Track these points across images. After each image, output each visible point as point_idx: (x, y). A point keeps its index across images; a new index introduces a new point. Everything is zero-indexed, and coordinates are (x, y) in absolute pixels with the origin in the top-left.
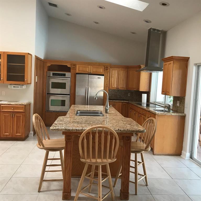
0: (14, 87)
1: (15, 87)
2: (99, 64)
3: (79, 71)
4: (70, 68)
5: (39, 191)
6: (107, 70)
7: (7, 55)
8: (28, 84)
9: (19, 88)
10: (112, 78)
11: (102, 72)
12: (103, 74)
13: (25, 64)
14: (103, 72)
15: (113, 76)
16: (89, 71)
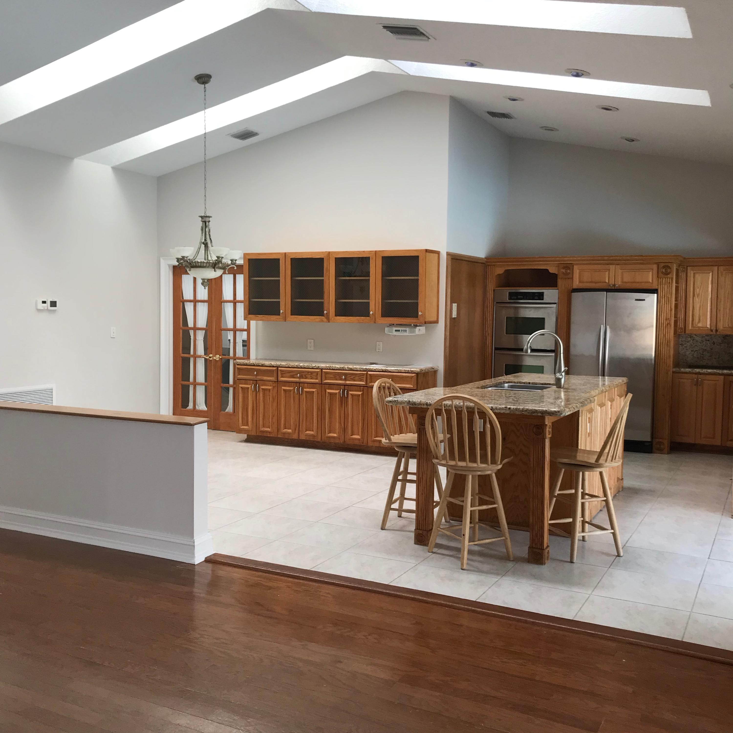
0: (396, 331)
1: (399, 331)
2: (642, 260)
3: (580, 282)
4: (555, 276)
5: (383, 528)
6: (667, 274)
7: (382, 257)
8: (425, 323)
9: (407, 333)
10: (697, 299)
11: (651, 281)
12: (655, 286)
13: (418, 276)
14: (654, 280)
15: (697, 291)
16: (612, 282)
